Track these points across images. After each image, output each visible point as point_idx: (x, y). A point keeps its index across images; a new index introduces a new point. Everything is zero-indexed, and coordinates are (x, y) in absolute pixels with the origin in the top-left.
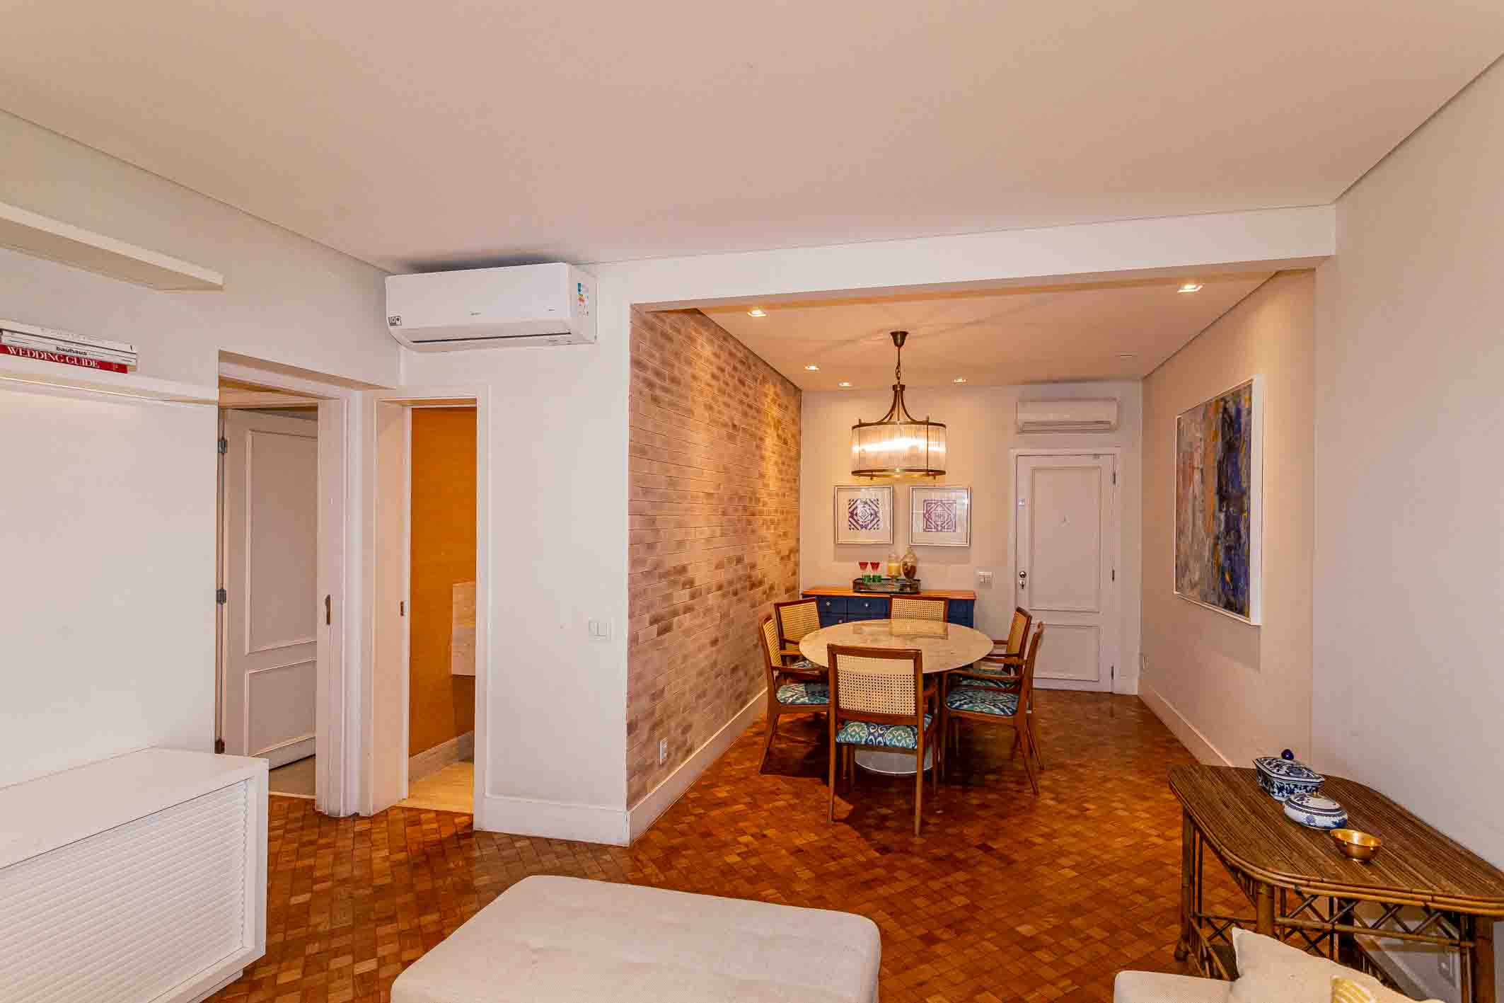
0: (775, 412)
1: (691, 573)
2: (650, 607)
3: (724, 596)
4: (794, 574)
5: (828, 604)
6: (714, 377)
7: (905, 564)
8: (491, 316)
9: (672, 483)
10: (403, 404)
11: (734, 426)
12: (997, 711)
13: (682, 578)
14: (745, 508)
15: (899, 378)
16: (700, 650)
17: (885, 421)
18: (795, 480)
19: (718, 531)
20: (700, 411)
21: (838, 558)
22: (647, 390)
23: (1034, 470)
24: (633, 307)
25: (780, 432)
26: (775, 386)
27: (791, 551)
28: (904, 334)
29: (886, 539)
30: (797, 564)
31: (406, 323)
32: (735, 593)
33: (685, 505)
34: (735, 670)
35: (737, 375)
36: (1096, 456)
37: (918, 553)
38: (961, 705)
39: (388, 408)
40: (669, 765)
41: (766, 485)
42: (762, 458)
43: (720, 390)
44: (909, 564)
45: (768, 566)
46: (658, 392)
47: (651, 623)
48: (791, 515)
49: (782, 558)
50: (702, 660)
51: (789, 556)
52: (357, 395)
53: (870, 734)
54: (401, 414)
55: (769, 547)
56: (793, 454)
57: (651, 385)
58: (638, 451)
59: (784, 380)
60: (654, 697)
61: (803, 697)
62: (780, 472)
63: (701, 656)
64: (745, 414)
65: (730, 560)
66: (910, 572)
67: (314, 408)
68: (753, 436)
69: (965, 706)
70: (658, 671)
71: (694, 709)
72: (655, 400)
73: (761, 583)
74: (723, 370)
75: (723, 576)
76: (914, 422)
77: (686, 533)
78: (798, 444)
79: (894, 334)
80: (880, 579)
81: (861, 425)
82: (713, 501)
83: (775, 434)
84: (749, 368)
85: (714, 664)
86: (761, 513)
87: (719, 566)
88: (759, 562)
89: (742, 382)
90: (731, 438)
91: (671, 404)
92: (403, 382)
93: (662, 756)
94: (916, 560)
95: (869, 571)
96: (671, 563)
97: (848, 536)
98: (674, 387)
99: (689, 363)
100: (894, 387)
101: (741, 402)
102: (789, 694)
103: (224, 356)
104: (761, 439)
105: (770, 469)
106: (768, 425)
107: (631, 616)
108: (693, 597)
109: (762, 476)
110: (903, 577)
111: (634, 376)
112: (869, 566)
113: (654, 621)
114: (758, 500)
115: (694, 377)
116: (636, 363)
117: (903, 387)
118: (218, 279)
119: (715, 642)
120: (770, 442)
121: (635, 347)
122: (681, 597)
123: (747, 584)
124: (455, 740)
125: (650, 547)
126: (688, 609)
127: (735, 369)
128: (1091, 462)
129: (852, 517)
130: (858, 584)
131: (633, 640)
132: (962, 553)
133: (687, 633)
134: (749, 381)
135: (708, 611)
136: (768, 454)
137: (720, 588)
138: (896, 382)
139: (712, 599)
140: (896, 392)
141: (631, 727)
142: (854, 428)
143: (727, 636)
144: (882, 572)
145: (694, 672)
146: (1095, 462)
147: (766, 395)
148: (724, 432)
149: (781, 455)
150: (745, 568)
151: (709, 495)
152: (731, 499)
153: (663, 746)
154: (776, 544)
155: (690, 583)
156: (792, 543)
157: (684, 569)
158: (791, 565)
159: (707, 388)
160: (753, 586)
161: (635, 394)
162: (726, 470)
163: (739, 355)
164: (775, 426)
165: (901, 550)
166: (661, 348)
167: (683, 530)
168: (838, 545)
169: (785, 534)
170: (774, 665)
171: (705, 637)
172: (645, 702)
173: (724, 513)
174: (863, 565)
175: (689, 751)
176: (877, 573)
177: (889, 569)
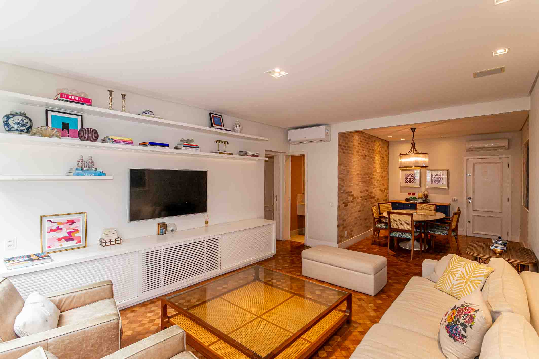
0: (379, 149)
1: (353, 193)
2: (343, 200)
3: (362, 200)
4: (386, 196)
5: (397, 205)
6: (359, 144)
7: (425, 194)
8: (309, 137)
9: (348, 171)
10: (290, 155)
11: (365, 156)
12: (442, 234)
13: (350, 194)
14: (369, 177)
15: (413, 141)
16: (356, 212)
17: (409, 153)
18: (387, 168)
19: (360, 183)
20: (355, 153)
21: (401, 192)
22: (342, 151)
23: (474, 164)
24: (338, 133)
25: (381, 155)
26: (379, 142)
27: (385, 189)
28: (415, 129)
29: (418, 186)
30: (388, 193)
31: (292, 140)
32: (366, 199)
33: (351, 176)
34: (365, 219)
35: (366, 142)
36: (500, 158)
37: (429, 191)
38: (431, 232)
39: (287, 157)
40: (347, 238)
41: (376, 170)
42: (374, 163)
43: (361, 147)
44: (426, 194)
45: (377, 192)
46: (344, 151)
47: (343, 204)
48: (385, 179)
49: (382, 191)
50: (356, 215)
51: (384, 191)
52: (282, 154)
53: (399, 234)
54: (289, 158)
55: (377, 188)
56: (386, 160)
57: (342, 149)
58: (340, 165)
59: (382, 140)
60: (343, 221)
61: (383, 226)
62: (381, 166)
63: (356, 214)
64: (369, 152)
65: (364, 191)
66: (426, 196)
67: (273, 157)
68: (371, 157)
69: (432, 232)
70: (345, 215)
71: (354, 227)
72: (344, 153)
73: (374, 197)
74: (362, 142)
75: (362, 194)
76: (418, 153)
77: (352, 183)
78: (388, 158)
79: (412, 129)
80: (415, 198)
81: (401, 154)
82: (359, 175)
83: (379, 155)
84: (370, 139)
85: (359, 217)
86: (374, 178)
87: (361, 192)
88: (373, 191)
89: (368, 143)
90: (364, 159)
91: (347, 153)
92: (290, 151)
93: (346, 235)
94: (428, 193)
95: (411, 196)
96: (348, 190)
97: (405, 185)
98: (348, 149)
99: (352, 142)
100: (412, 143)
101: (367, 149)
102: (379, 225)
103: (265, 151)
104: (374, 158)
105: (378, 166)
106: (377, 153)
107: (338, 201)
108: (353, 198)
109: (374, 168)
110: (424, 198)
111: (339, 148)
112: (411, 194)
113: (344, 203)
114: (373, 174)
115: (354, 145)
116: (339, 145)
117: (415, 143)
118: (268, 139)
119: (360, 211)
120: (377, 158)
121: (339, 142)
122: (351, 198)
123: (370, 197)
124: (298, 230)
125: (343, 186)
126: (352, 202)
127: (365, 140)
128: (498, 160)
129: (406, 179)
130: (407, 200)
131: (339, 207)
132: (446, 191)
133: (352, 207)
134: (369, 143)
135: (358, 203)
136: (377, 162)
137: (361, 197)
138: (412, 142)
139: (359, 200)
140: (412, 145)
141: (338, 226)
142: (399, 155)
143: (363, 210)
144: (416, 196)
145: (354, 218)
146: (500, 161)
147: (376, 145)
148: (362, 157)
149: (381, 161)
150: (369, 193)
151: (358, 174)
152: (365, 175)
153: (346, 233)
154: (379, 187)
155: (352, 195)
156: (386, 186)
157: (351, 192)
158: (385, 193)
159: (357, 147)
160: (371, 198)
161: (339, 152)
162: (363, 167)
163: (366, 136)
164: (379, 153)
165: (423, 189)
166: (345, 140)
167: (351, 182)
168: (401, 188)
169: (383, 184)
170: (375, 217)
171: (357, 209)
172: (341, 221)
173: (362, 178)
174: (409, 194)
175: (352, 236)
176: (414, 196)
177: (419, 195)
